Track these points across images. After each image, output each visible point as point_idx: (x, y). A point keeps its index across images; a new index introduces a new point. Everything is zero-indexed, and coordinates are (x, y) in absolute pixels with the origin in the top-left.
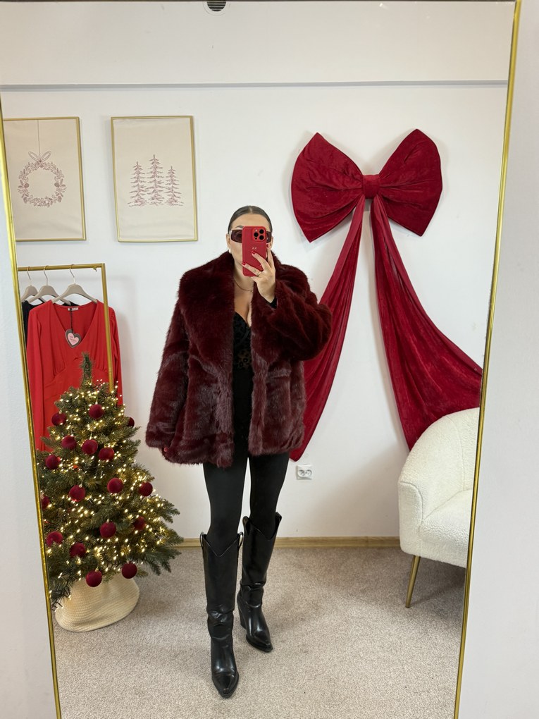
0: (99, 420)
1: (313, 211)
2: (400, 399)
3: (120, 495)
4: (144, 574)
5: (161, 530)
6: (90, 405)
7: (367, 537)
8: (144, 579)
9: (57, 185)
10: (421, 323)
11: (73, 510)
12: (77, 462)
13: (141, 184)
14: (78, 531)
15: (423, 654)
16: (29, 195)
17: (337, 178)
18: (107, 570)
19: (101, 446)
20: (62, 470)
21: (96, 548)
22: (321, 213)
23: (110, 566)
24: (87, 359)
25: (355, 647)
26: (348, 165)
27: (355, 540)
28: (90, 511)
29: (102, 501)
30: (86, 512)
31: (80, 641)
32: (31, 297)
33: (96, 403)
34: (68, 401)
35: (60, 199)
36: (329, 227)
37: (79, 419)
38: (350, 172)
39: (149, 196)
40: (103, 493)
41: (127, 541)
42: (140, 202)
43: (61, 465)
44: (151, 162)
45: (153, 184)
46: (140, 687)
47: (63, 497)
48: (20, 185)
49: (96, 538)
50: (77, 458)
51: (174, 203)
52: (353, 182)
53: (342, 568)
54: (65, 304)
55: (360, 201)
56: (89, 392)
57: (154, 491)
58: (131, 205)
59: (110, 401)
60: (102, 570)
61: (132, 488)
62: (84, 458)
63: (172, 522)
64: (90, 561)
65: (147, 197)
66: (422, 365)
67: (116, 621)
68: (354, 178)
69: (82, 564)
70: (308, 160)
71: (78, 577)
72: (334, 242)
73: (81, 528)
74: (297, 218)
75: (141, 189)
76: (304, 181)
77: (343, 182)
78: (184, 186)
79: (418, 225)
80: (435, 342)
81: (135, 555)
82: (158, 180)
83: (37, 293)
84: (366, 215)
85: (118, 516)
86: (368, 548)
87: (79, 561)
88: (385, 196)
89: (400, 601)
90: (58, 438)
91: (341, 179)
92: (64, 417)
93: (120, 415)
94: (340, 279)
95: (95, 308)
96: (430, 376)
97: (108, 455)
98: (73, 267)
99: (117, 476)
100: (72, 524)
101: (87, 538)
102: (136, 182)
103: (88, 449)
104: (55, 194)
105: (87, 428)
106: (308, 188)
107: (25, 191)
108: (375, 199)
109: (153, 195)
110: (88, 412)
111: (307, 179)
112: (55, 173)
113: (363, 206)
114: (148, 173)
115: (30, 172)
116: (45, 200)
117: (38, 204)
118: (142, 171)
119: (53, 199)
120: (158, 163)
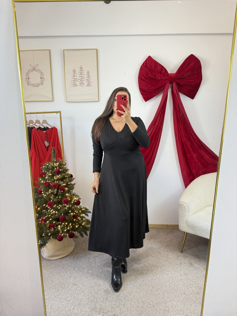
0: (59, 175)
1: (147, 88)
2: (182, 168)
3: (68, 205)
4: (77, 237)
5: (84, 219)
6: (55, 169)
7: (167, 224)
8: (77, 239)
9: (41, 78)
10: (192, 136)
11: (49, 211)
12: (50, 192)
13: (75, 78)
14: (51, 219)
16: (30, 82)
17: (158, 75)
18: (62, 235)
19: (60, 185)
20: (43, 195)
21: (58, 226)
22: (151, 89)
23: (64, 233)
24: (54, 150)
26: (162, 70)
27: (163, 225)
28: (56, 211)
29: (60, 207)
30: (54, 212)
31: (51, 263)
33: (58, 168)
34: (46, 167)
35: (42, 84)
36: (154, 95)
37: (51, 174)
38: (163, 72)
40: (61, 204)
41: (70, 224)
42: (75, 85)
43: (43, 192)
44: (80, 68)
45: (80, 78)
47: (44, 205)
48: (26, 78)
49: (58, 222)
50: (50, 190)
51: (89, 85)
52: (164, 77)
53: (157, 237)
55: (167, 85)
56: (55, 163)
57: (81, 204)
58: (71, 86)
59: (63, 167)
61: (72, 202)
62: (53, 190)
63: (88, 216)
64: (57, 231)
65: (78, 83)
66: (192, 154)
67: (65, 256)
68: (165, 75)
70: (145, 67)
72: (156, 102)
73: (52, 218)
74: (140, 91)
75: (75, 80)
76: (144, 76)
77: (160, 76)
78: (93, 78)
79: (192, 94)
80: (198, 144)
81: (74, 229)
82: (82, 76)
83: (33, 122)
84: (170, 91)
85: (67, 213)
86: (168, 229)
88: (178, 83)
90: (42, 182)
91: (159, 75)
92: (45, 174)
93: (67, 173)
96: (196, 158)
97: (63, 189)
99: (66, 197)
100: (48, 217)
101: (54, 222)
102: (74, 77)
103: (55, 186)
104: (40, 82)
105: (54, 178)
106: (145, 79)
107: (28, 81)
108: (173, 84)
109: (80, 82)
110: (54, 172)
111: (145, 75)
112: (40, 73)
113: (168, 86)
114: (78, 73)
115: (30, 73)
116: (36, 84)
117: (33, 86)
118: (76, 72)
119: (40, 84)
120: (83, 69)
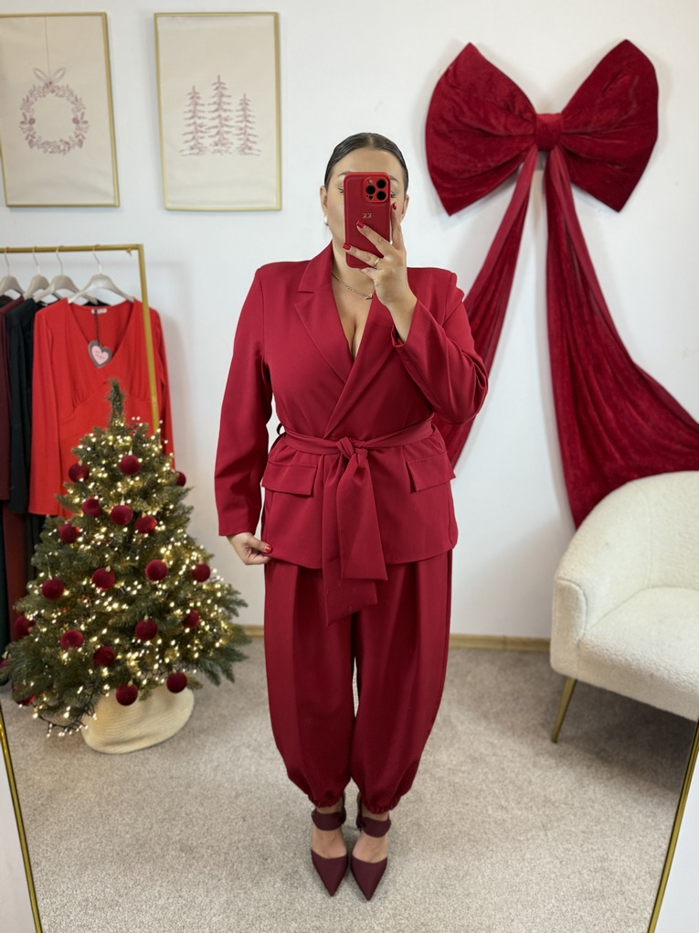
0: (136, 476)
1: (456, 167)
2: (567, 454)
3: (163, 583)
4: (197, 686)
5: (223, 625)
6: (121, 456)
9: (76, 121)
11: (98, 601)
13: (199, 122)
14: (105, 631)
15: (575, 815)
16: (37, 136)
17: (497, 118)
18: (145, 682)
19: (137, 514)
20: (82, 546)
21: (129, 655)
22: (469, 171)
23: (149, 675)
24: (116, 388)
26: (512, 98)
27: (488, 639)
28: (121, 605)
29: (138, 591)
30: (116, 606)
31: (112, 767)
32: (41, 291)
33: (130, 453)
34: (89, 449)
35: (80, 143)
36: (481, 193)
37: (105, 475)
38: (517, 109)
40: (141, 579)
41: (173, 643)
42: (197, 149)
43: (80, 539)
44: (215, 87)
45: (216, 122)
46: (188, 839)
47: (85, 583)
48: (22, 119)
49: (131, 640)
50: (104, 530)
51: (247, 151)
52: (520, 125)
53: (469, 679)
54: (90, 304)
55: (529, 155)
56: (119, 437)
57: (214, 571)
58: (185, 153)
59: (151, 450)
60: (137, 682)
61: (181, 573)
62: (112, 531)
63: (237, 615)
64: (121, 673)
65: (207, 142)
68: (522, 117)
69: (110, 675)
70: (452, 87)
71: (104, 693)
73: (108, 627)
74: (432, 178)
75: (198, 129)
76: (445, 121)
77: (506, 122)
78: (262, 125)
79: (616, 197)
81: (186, 658)
82: (224, 115)
83: (49, 285)
84: (537, 178)
85: (162, 610)
86: (505, 650)
87: (105, 672)
88: (570, 149)
89: (545, 734)
90: (77, 500)
91: (503, 119)
92: (85, 471)
93: (164, 469)
94: (492, 274)
95: (131, 309)
97: (147, 526)
98: (98, 248)
99: (161, 557)
100: (97, 620)
101: (117, 641)
102: (192, 117)
103: (118, 518)
104: (73, 136)
105: (116, 488)
106: (450, 132)
107: (30, 129)
108: (552, 152)
109: (216, 139)
110: (119, 464)
111: (449, 117)
112: (73, 103)
113: (534, 163)
114: (209, 104)
115: (36, 100)
116: (59, 143)
117: (50, 150)
118: (200, 101)
119: (71, 143)
120: (224, 88)
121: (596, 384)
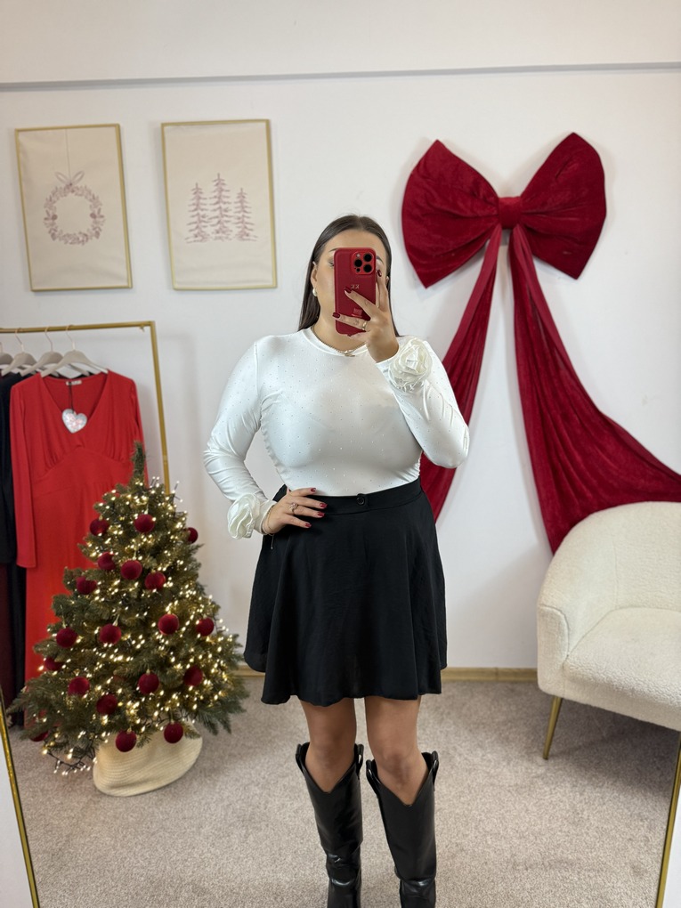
1: (429, 245)
2: (544, 495)
7: (496, 669)
9: (93, 216)
13: (202, 213)
16: (59, 230)
17: (464, 202)
19: (147, 571)
20: (97, 598)
22: (441, 249)
25: (481, 830)
26: (477, 184)
28: (126, 657)
29: (142, 644)
30: (120, 658)
31: (126, 809)
34: (108, 507)
35: (97, 235)
36: (452, 267)
37: (121, 532)
38: (481, 194)
39: (213, 229)
42: (200, 236)
43: (97, 592)
44: (215, 183)
45: (217, 213)
47: (96, 632)
48: (46, 216)
50: (117, 583)
51: (245, 237)
52: (484, 208)
53: (464, 711)
55: (494, 233)
58: (189, 240)
59: (164, 508)
65: (209, 230)
68: (486, 202)
70: (424, 177)
72: (458, 288)
74: (409, 255)
75: (201, 219)
76: (418, 206)
77: (472, 205)
78: (258, 214)
79: (574, 267)
82: (224, 206)
84: (503, 252)
85: (162, 666)
86: (497, 681)
88: (529, 226)
90: (94, 554)
91: (469, 203)
93: (177, 527)
94: (466, 338)
96: (582, 466)
102: (196, 210)
103: (130, 572)
104: (91, 228)
105: (130, 544)
106: (423, 216)
107: (53, 224)
108: (514, 230)
109: (217, 227)
111: (422, 203)
112: (90, 200)
113: (499, 239)
114: (210, 198)
115: (58, 199)
116: (78, 235)
117: (70, 241)
118: (202, 196)
119: (89, 234)
120: (224, 184)
121: (564, 432)
